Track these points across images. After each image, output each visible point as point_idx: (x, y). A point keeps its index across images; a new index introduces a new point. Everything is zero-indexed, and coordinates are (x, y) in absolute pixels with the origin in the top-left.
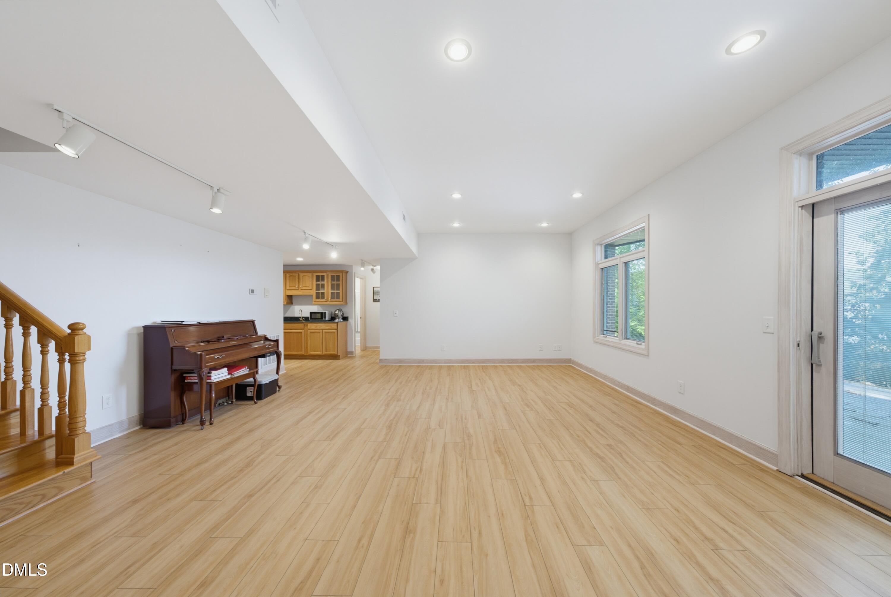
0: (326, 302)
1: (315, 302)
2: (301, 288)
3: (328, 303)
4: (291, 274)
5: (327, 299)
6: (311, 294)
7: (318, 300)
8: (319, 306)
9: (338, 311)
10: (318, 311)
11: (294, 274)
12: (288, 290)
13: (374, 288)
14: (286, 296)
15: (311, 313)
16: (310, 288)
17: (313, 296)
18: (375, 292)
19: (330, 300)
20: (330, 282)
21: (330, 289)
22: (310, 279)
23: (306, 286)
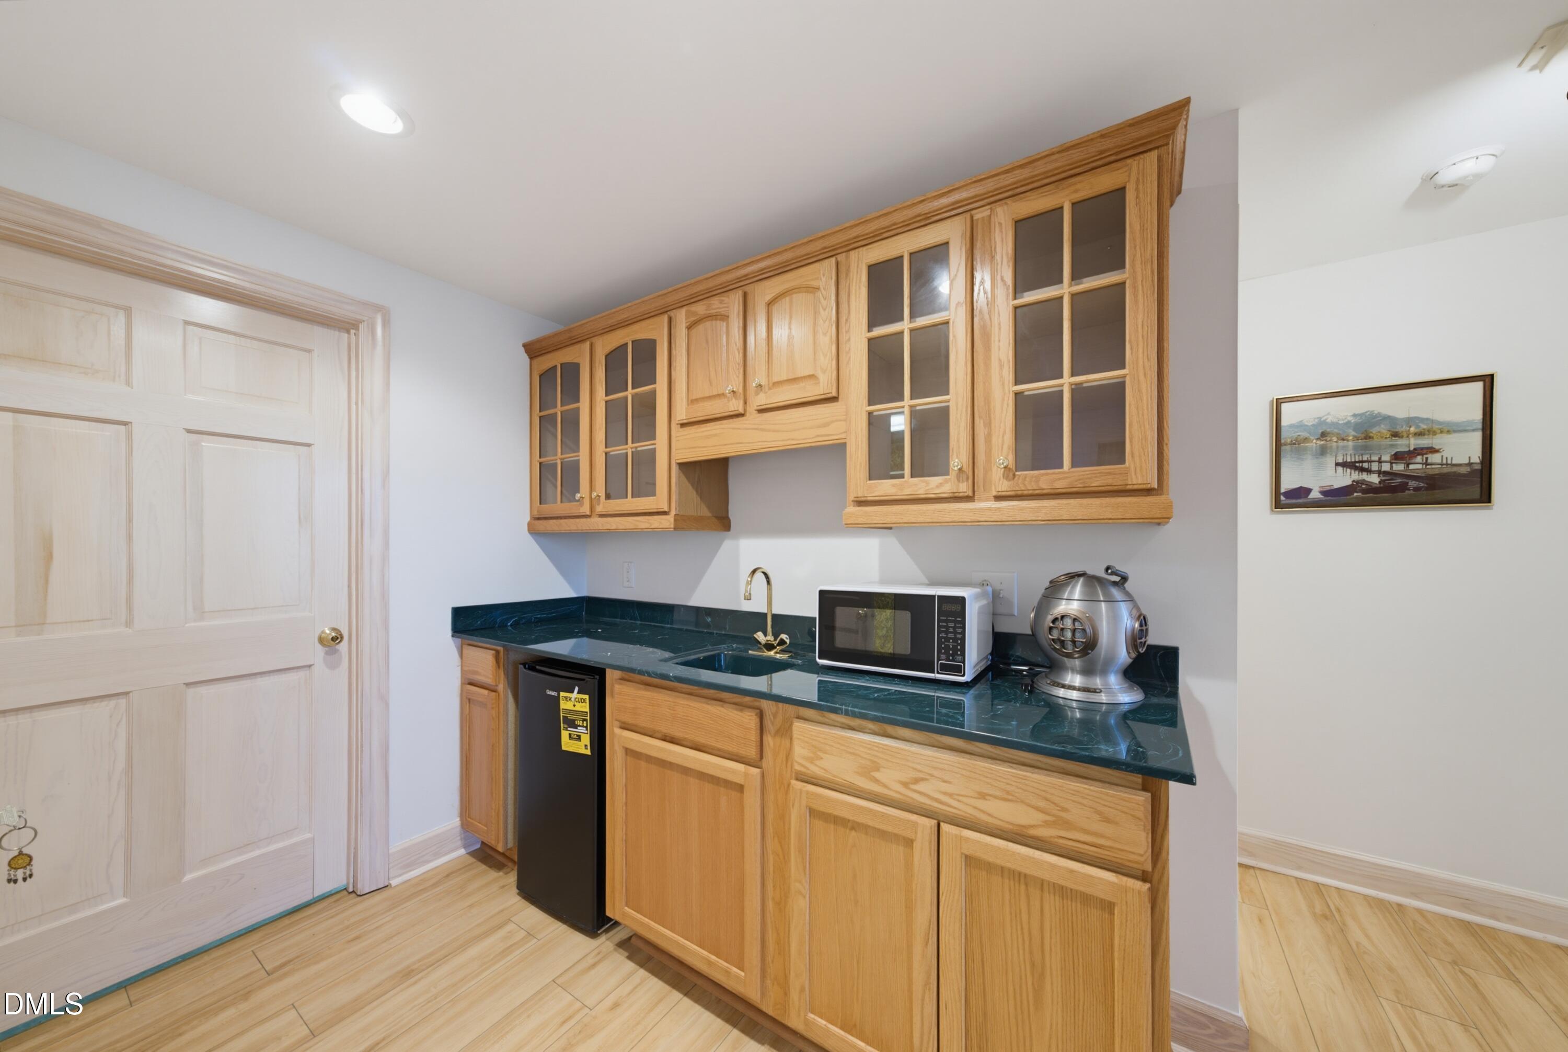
0: (956, 498)
1: (861, 503)
2: (762, 400)
3: (985, 507)
4: (700, 309)
5: (971, 473)
6: (833, 434)
7: (886, 487)
8: (891, 541)
9: (1078, 589)
10: (882, 582)
11: (716, 304)
12: (683, 425)
13: (1285, 407)
14: (674, 468)
15: (829, 599)
16: (825, 387)
17: (851, 449)
18: (1286, 435)
19: (1006, 477)
20: (1008, 295)
21: (1001, 366)
22: (824, 310)
23: (796, 377)
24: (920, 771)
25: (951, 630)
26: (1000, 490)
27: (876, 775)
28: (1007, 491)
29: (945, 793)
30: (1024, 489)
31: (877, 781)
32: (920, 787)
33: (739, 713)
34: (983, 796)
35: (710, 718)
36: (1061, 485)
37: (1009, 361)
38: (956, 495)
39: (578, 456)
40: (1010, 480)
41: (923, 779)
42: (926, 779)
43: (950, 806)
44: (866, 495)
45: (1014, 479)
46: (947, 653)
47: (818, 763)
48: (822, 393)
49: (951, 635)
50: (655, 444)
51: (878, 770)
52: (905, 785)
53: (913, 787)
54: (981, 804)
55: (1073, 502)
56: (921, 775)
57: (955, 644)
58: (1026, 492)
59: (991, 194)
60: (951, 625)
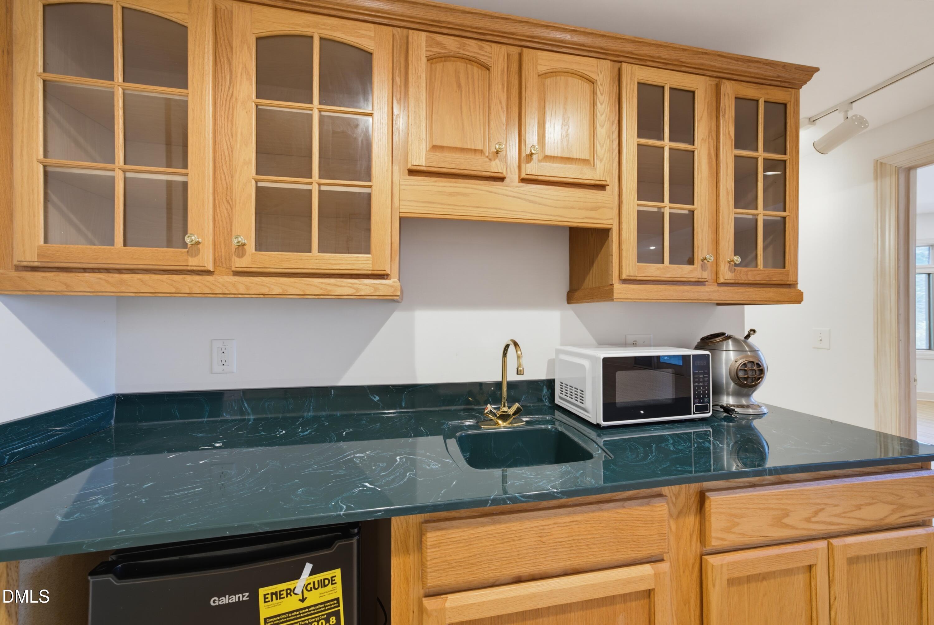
3: (715, 290)
4: (449, 43)
6: (600, 218)
7: (650, 270)
12: (415, 173)
17: (624, 234)
19: (730, 270)
20: (732, 145)
21: (728, 194)
22: (601, 104)
23: (571, 157)
24: (818, 504)
25: (701, 380)
26: (727, 278)
27: (786, 521)
28: (730, 280)
29: (835, 516)
30: (740, 279)
31: (787, 526)
32: (821, 517)
33: (647, 508)
34: (859, 507)
35: (606, 527)
36: (758, 278)
37: (732, 192)
38: (700, 280)
39: (186, 175)
40: (732, 273)
41: (821, 510)
42: (823, 509)
43: (838, 524)
44: (637, 275)
45: (735, 271)
46: (699, 398)
47: (735, 530)
48: (599, 179)
49: (701, 384)
50: (370, 187)
51: (787, 515)
52: (808, 520)
53: (814, 519)
54: (858, 514)
55: (751, 289)
56: (820, 507)
57: (704, 390)
58: (740, 282)
59: (721, 70)
60: (701, 376)
